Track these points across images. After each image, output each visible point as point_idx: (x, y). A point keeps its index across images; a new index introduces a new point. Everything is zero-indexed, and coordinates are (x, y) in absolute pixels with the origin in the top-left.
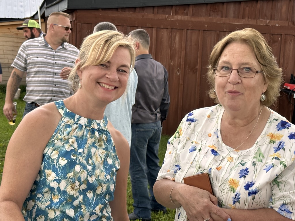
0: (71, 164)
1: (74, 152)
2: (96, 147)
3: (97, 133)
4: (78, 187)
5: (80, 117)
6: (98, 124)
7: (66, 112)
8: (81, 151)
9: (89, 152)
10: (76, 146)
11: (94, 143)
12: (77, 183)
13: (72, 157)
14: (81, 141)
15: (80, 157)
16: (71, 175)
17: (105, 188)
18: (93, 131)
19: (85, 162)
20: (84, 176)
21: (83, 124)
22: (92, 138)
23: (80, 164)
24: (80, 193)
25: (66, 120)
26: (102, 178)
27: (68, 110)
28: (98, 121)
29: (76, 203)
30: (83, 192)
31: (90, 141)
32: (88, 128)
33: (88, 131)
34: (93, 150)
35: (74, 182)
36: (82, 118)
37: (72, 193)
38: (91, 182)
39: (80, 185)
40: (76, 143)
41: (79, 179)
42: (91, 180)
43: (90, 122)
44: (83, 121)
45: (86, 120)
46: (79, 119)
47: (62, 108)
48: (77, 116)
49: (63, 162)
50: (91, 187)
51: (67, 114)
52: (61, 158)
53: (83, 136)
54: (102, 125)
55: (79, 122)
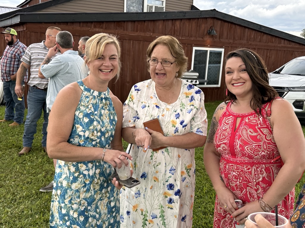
0: (91, 121)
1: (92, 114)
2: (104, 109)
3: (104, 100)
4: (96, 134)
5: (94, 91)
6: (105, 94)
7: (85, 88)
8: (96, 113)
9: (101, 113)
10: (93, 110)
11: (102, 107)
12: (95, 132)
13: (91, 117)
14: (96, 106)
15: (96, 117)
16: (91, 127)
17: (110, 134)
18: (102, 99)
19: (99, 119)
20: (99, 127)
21: (96, 95)
22: (101, 103)
23: (97, 120)
24: (98, 137)
25: (85, 93)
26: (108, 128)
27: (86, 87)
28: (104, 93)
29: (94, 143)
30: (100, 138)
31: (101, 105)
32: (99, 98)
33: (99, 99)
34: (103, 111)
35: (93, 132)
36: (95, 92)
37: (92, 138)
38: (102, 131)
39: (97, 133)
40: (93, 108)
41: (96, 130)
42: (103, 130)
43: (100, 94)
44: (96, 93)
45: (98, 92)
46: (93, 92)
47: (82, 86)
48: (92, 91)
49: (86, 120)
50: (103, 134)
51: (86, 90)
52: (85, 118)
53: (96, 103)
54: (106, 94)
55: (93, 94)
